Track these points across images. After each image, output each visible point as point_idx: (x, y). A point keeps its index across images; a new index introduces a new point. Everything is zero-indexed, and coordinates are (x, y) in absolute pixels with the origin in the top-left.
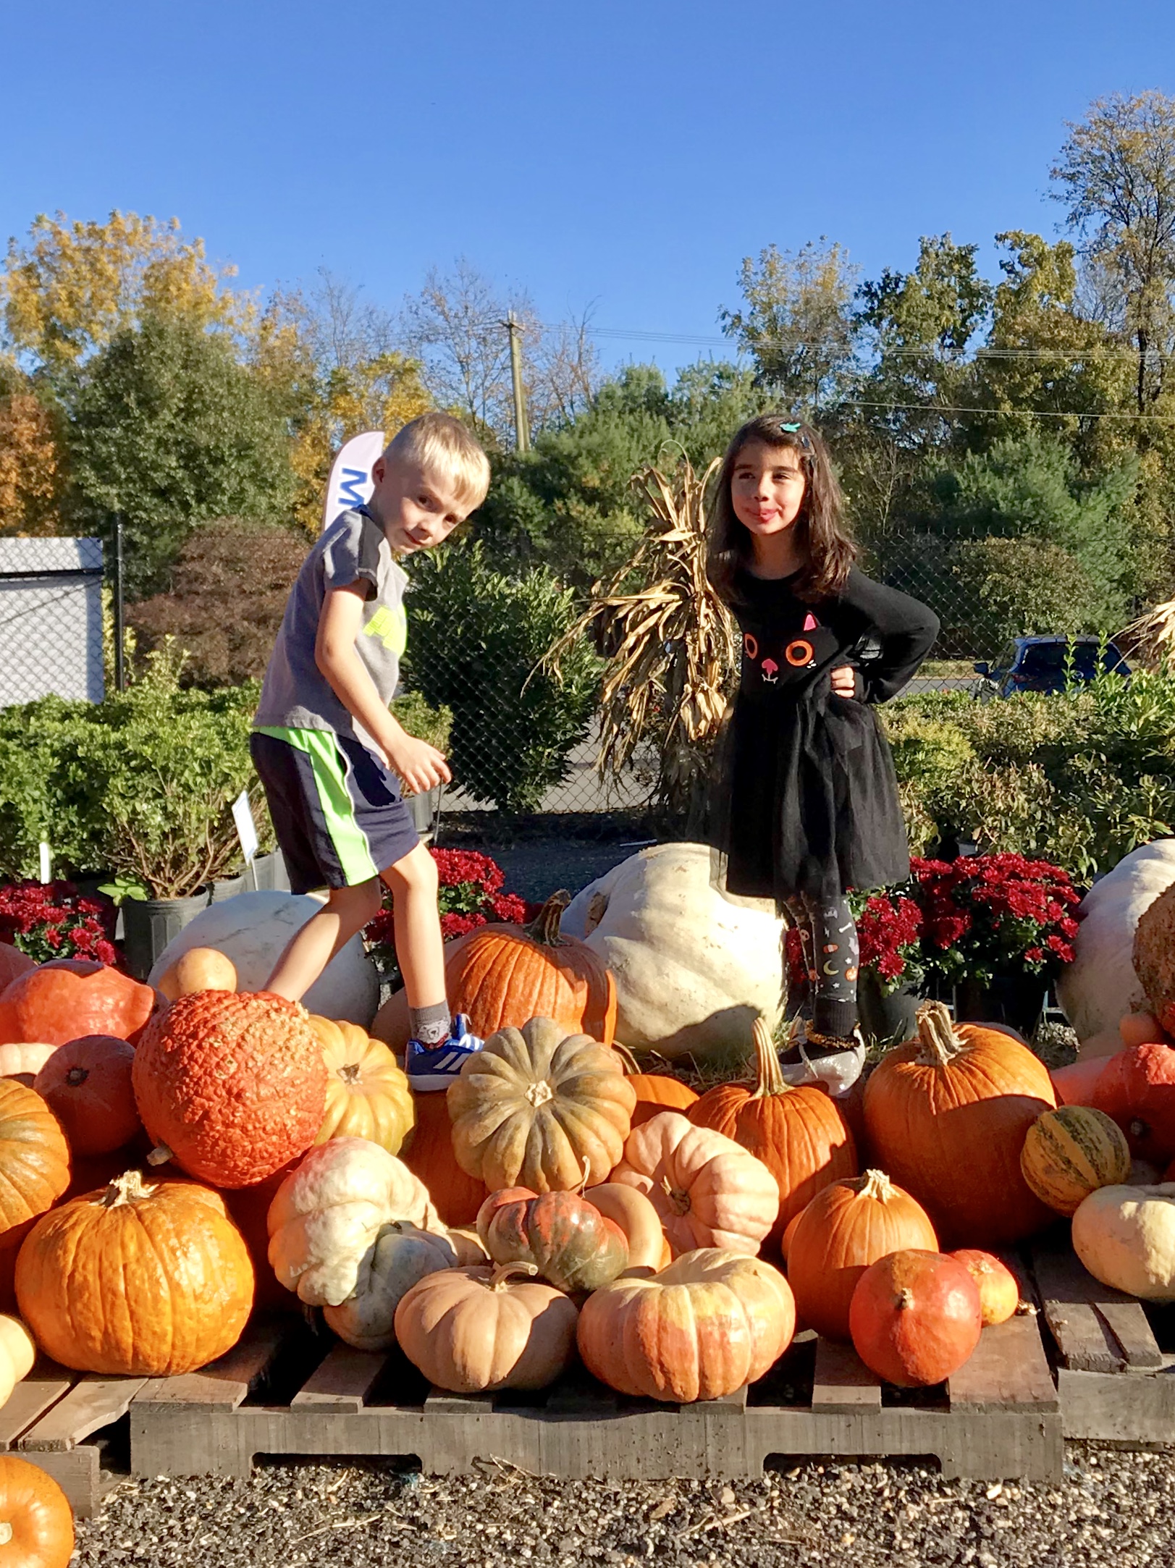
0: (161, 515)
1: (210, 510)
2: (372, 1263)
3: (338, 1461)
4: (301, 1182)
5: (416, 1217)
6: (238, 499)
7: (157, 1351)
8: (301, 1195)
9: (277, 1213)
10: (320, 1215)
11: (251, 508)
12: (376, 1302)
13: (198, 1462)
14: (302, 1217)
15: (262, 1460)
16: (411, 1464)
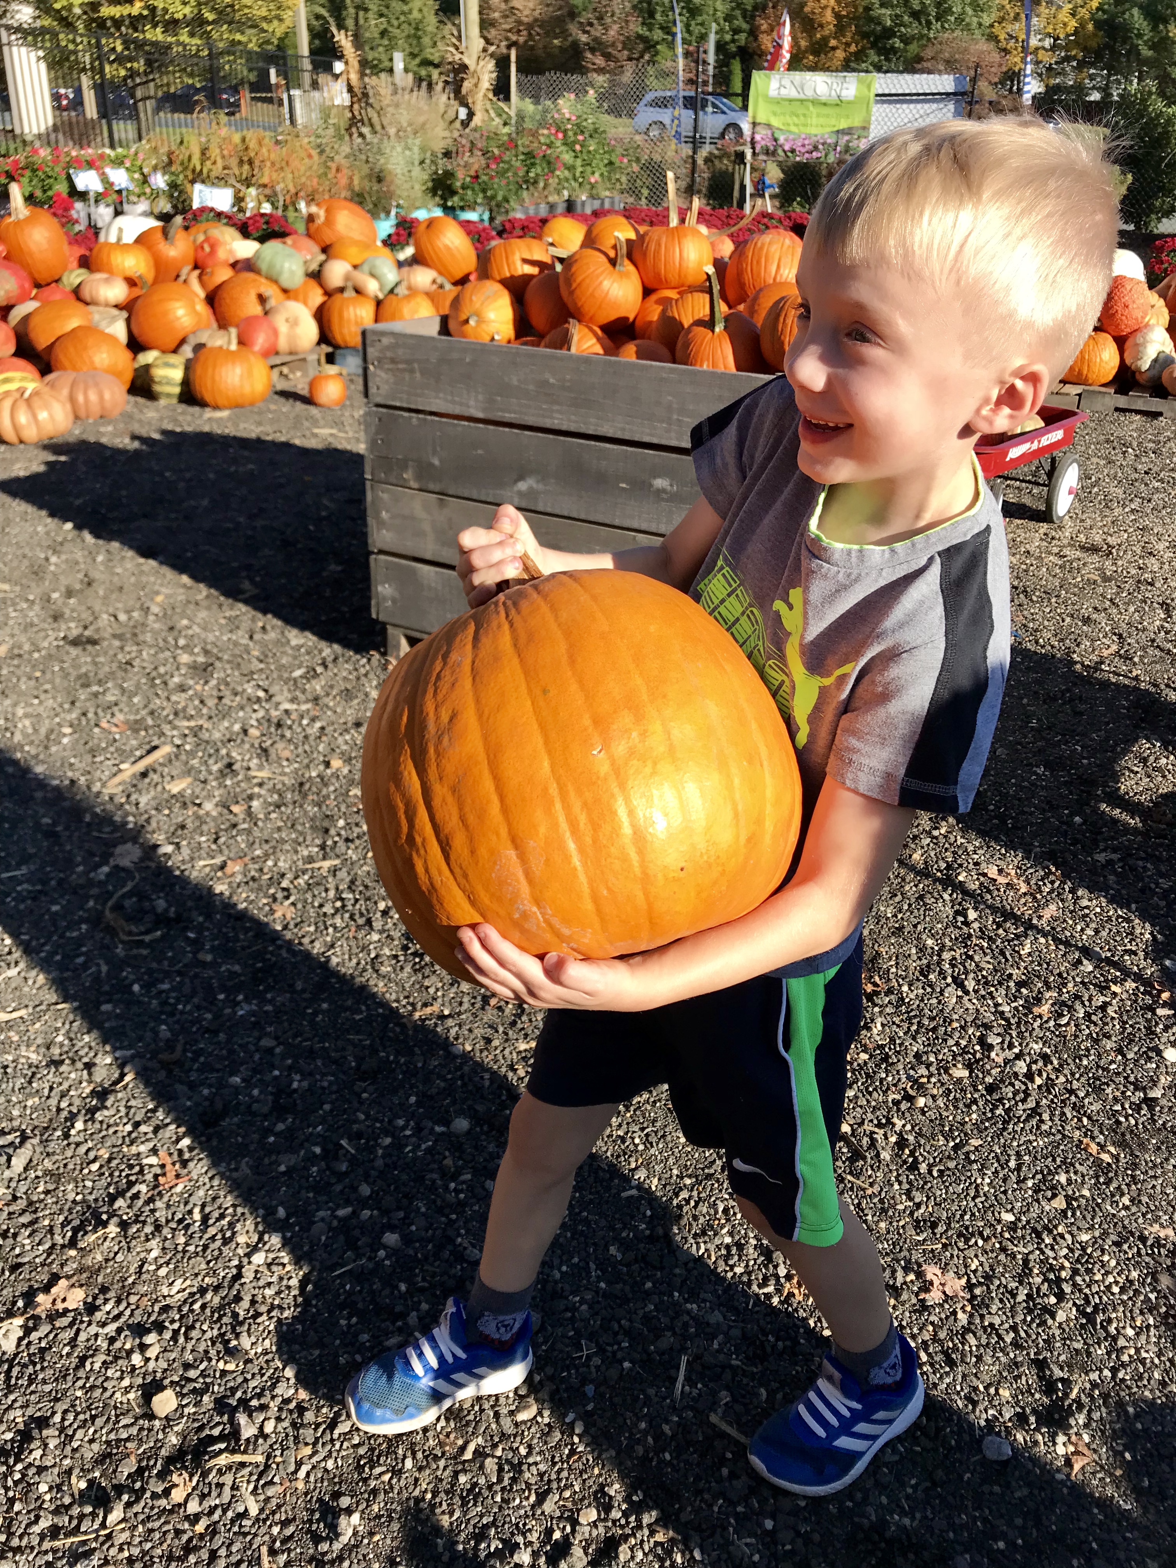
0: (914, 29)
1: (943, 27)
2: (1155, 361)
3: (1137, 412)
4: (1139, 335)
5: (1167, 351)
6: (960, 20)
7: (1092, 377)
8: (1139, 339)
9: (1128, 344)
10: (1144, 345)
11: (968, 24)
12: (1154, 372)
13: (1099, 407)
14: (1137, 345)
15: (1117, 409)
16: (1160, 414)
